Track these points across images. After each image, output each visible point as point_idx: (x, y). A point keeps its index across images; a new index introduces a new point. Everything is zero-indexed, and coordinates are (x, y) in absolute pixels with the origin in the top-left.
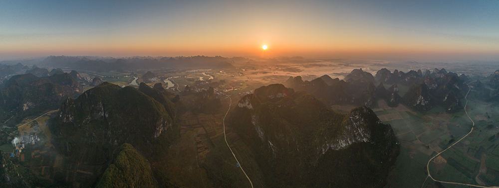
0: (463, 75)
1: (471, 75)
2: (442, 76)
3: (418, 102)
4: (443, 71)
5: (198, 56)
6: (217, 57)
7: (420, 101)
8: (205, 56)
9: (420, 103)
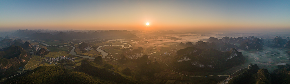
0: (262, 38)
1: (265, 39)
2: (253, 39)
3: (246, 48)
4: (253, 37)
5: (113, 30)
6: (124, 30)
7: (247, 47)
8: (117, 30)
9: (247, 48)
